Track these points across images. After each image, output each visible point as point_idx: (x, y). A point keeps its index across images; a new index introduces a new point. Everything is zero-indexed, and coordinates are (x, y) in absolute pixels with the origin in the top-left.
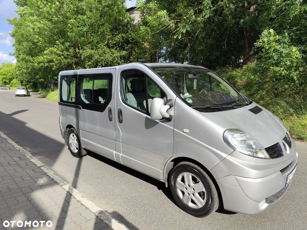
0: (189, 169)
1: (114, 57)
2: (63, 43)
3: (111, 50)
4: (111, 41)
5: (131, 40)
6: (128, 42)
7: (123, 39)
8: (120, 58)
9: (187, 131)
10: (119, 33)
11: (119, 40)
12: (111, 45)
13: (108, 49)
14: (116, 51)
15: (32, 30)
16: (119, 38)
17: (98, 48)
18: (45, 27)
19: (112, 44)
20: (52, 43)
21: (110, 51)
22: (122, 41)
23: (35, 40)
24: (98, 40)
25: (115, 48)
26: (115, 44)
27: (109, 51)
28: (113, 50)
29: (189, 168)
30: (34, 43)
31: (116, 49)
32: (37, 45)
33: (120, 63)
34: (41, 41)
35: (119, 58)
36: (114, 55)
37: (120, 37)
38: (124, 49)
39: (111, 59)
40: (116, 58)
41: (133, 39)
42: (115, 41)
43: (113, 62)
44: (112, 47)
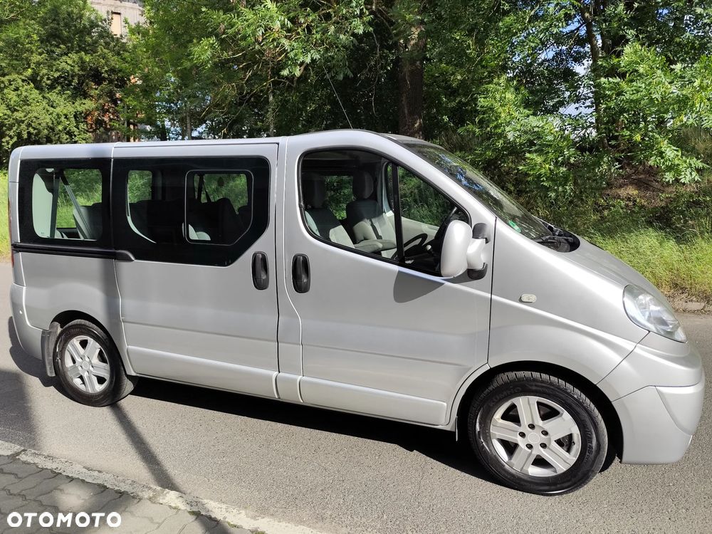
0: (534, 388)
1: (58, 115)
3: (47, 95)
4: (44, 71)
5: (106, 71)
6: (97, 77)
7: (83, 68)
8: (75, 116)
9: (533, 298)
10: (70, 50)
11: (72, 70)
12: (45, 79)
13: (37, 91)
14: (63, 99)
16: (68, 63)
19: (48, 79)
21: (44, 97)
22: (81, 73)
25: (56, 91)
26: (56, 80)
27: (40, 97)
28: (53, 96)
29: (536, 385)
31: (61, 93)
33: (76, 133)
35: (73, 119)
36: (58, 110)
37: (73, 62)
38: (86, 95)
39: (46, 120)
40: (63, 119)
41: (113, 70)
42: (57, 70)
43: (53, 129)
44: (51, 87)
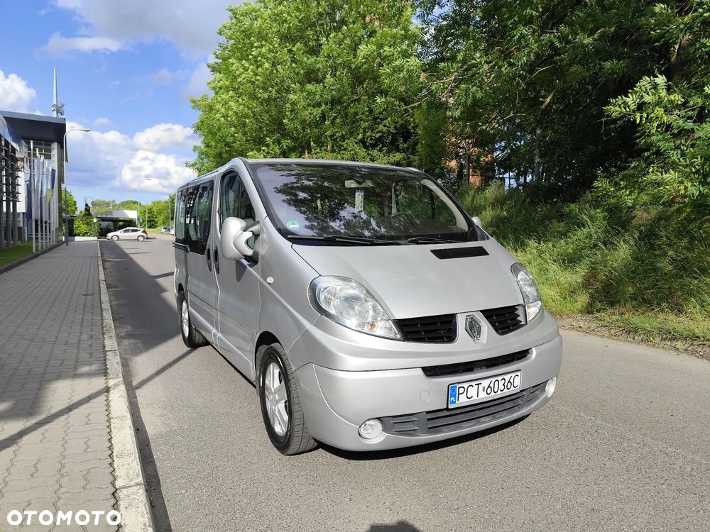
2: (279, 142)
3: (370, 152)
4: (369, 134)
6: (406, 134)
7: (396, 128)
11: (388, 131)
13: (365, 150)
14: (381, 155)
15: (222, 119)
17: (342, 148)
18: (246, 110)
19: (371, 140)
20: (258, 142)
21: (368, 154)
22: (394, 131)
23: (230, 140)
24: (344, 133)
25: (378, 148)
26: (379, 140)
27: (366, 154)
28: (375, 152)
30: (227, 145)
31: (380, 150)
32: (232, 147)
34: (239, 141)
37: (389, 124)
38: (398, 150)
42: (379, 132)
44: (374, 146)
